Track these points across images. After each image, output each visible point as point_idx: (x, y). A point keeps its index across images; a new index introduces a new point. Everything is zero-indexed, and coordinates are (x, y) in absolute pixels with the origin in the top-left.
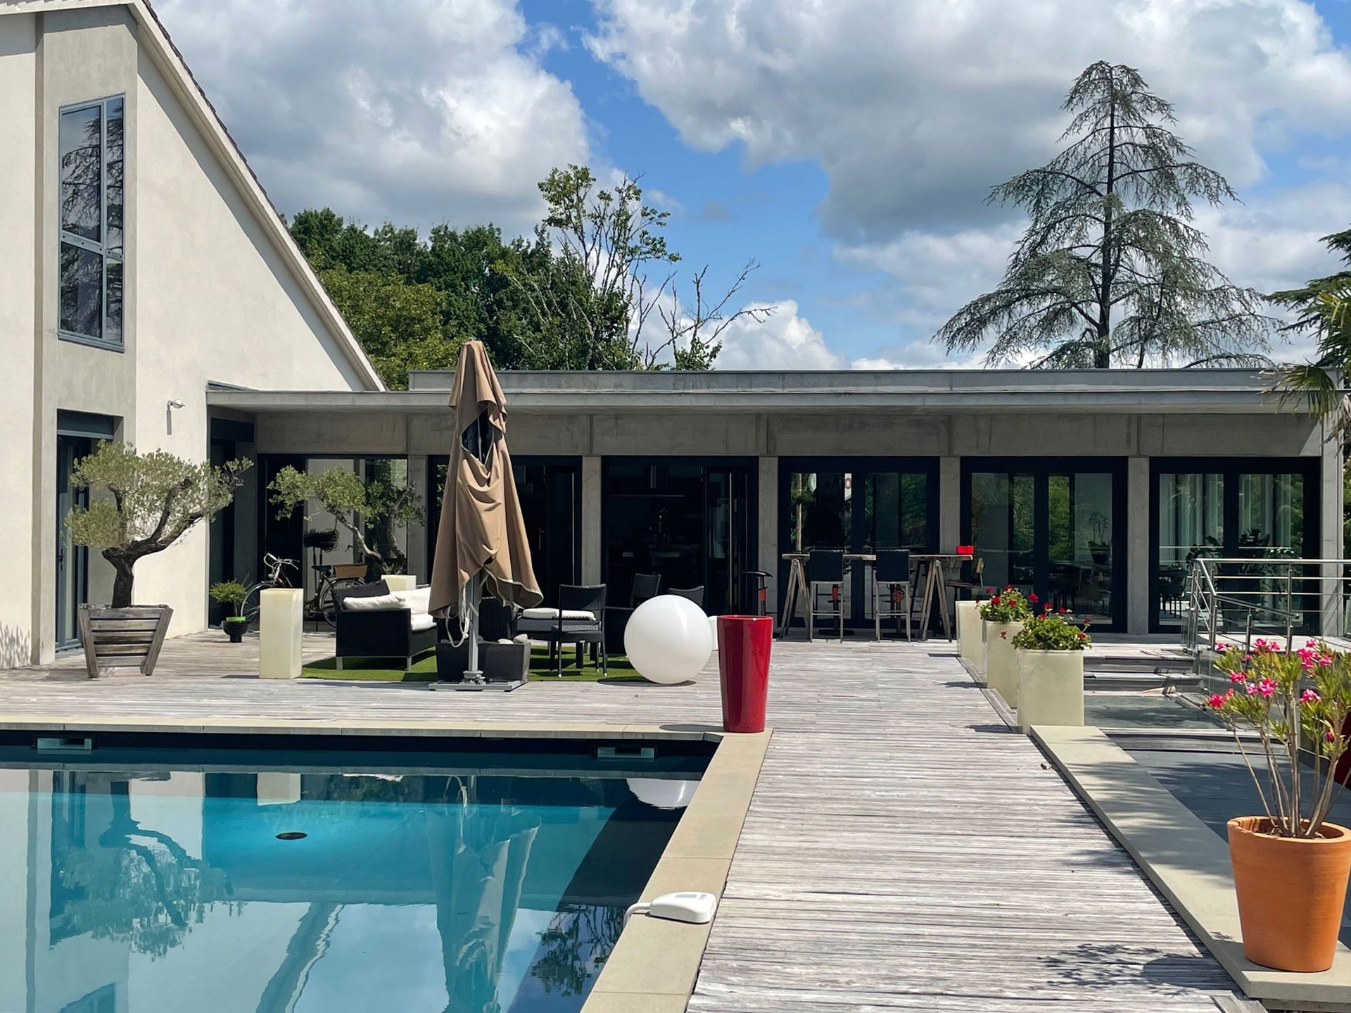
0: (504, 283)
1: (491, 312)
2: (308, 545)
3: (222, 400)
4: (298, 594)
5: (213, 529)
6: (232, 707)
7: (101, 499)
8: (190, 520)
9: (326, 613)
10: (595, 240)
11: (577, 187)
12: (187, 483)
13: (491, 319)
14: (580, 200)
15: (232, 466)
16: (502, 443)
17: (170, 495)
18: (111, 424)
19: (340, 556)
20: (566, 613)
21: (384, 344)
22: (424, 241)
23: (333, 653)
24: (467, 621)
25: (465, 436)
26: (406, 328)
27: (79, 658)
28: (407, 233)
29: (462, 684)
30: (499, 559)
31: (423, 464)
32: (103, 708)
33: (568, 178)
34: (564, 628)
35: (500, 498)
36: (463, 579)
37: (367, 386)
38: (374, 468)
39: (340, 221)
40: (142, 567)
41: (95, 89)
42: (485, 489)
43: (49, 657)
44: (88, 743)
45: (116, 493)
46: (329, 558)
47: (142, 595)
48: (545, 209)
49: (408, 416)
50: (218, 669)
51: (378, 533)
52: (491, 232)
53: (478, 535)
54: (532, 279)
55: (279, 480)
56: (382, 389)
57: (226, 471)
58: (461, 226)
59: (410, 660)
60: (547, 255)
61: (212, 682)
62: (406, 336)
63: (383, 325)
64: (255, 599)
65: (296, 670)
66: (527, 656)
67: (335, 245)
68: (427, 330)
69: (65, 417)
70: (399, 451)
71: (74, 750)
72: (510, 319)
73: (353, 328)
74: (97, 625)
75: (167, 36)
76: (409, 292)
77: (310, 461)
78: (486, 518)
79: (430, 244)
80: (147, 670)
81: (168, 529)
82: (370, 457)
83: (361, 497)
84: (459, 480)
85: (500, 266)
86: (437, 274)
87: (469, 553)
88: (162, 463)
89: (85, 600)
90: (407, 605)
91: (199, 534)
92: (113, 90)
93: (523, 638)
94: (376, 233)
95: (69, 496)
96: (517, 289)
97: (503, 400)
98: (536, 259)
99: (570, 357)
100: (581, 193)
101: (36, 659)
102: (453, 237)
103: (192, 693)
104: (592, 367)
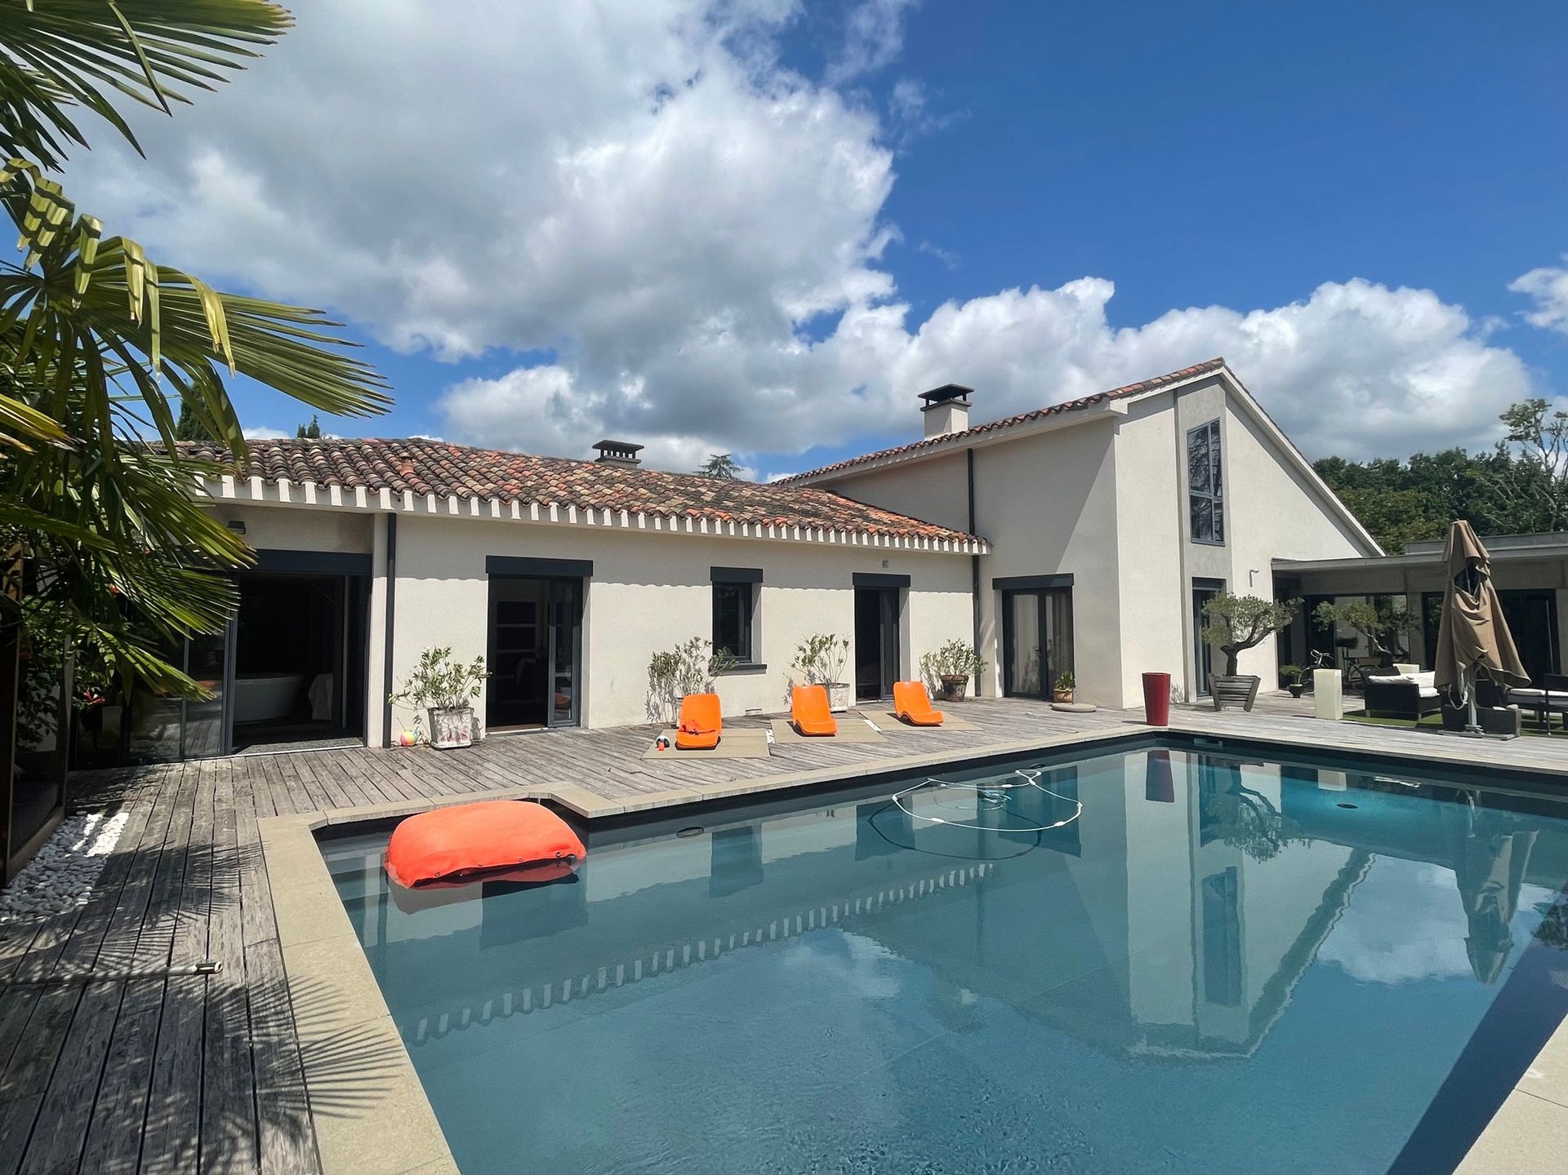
0: (1472, 481)
1: (1461, 502)
2: (1338, 645)
3: (1279, 567)
4: (1338, 673)
5: (1278, 636)
6: (1302, 732)
7: (1216, 621)
8: (1267, 631)
9: (1353, 684)
10: (1553, 445)
11: (1535, 412)
12: (1266, 612)
13: (1461, 506)
14: (1538, 421)
15: (1291, 602)
16: (1488, 582)
17: (1257, 618)
18: (1220, 583)
19: (1361, 652)
20: (1551, 693)
21: (1381, 529)
22: (1405, 464)
23: (1363, 708)
24: (1466, 694)
25: (1456, 579)
26: (1395, 518)
27: (1210, 701)
28: (1391, 462)
29: (1464, 733)
30: (1490, 655)
31: (1419, 598)
32: (1226, 726)
33: (1526, 408)
34: (1551, 703)
35: (1488, 616)
36: (1460, 667)
37: (1373, 554)
38: (1381, 601)
39: (1344, 462)
40: (1242, 656)
41: (1204, 419)
42: (1475, 611)
43: (1193, 699)
44: (1221, 743)
45: (1226, 618)
46: (1352, 653)
47: (1242, 669)
48: (1505, 429)
49: (1405, 570)
50: (1290, 711)
51: (1389, 639)
52: (1458, 452)
53: (1472, 640)
54: (1498, 477)
55: (1319, 609)
56: (1384, 555)
57: (1288, 605)
58: (1432, 451)
59: (1420, 715)
60: (1507, 460)
61: (1286, 718)
62: (1396, 522)
63: (1379, 518)
64: (1310, 674)
65: (1339, 715)
66: (1519, 720)
67: (1341, 476)
68: (1412, 518)
69: (1196, 581)
70: (1401, 590)
71: (1211, 746)
72: (1477, 505)
73: (1361, 522)
74: (1219, 684)
75: (1241, 384)
76: (1397, 495)
77: (1337, 598)
78: (1478, 630)
79: (1409, 467)
80: (1247, 708)
81: (1256, 636)
82: (1377, 595)
83: (1374, 618)
84: (1453, 606)
85: (1468, 473)
86: (1415, 483)
87: (1466, 653)
88: (1251, 602)
89: (1210, 671)
90: (1415, 682)
91: (1271, 640)
92: (1213, 418)
93: (1515, 707)
94: (1369, 465)
95: (1199, 620)
96: (1482, 485)
97: (1487, 555)
98: (1500, 463)
99: (1535, 524)
100: (1539, 416)
101: (1187, 700)
102: (1427, 459)
103: (1276, 723)
104: (1556, 528)
